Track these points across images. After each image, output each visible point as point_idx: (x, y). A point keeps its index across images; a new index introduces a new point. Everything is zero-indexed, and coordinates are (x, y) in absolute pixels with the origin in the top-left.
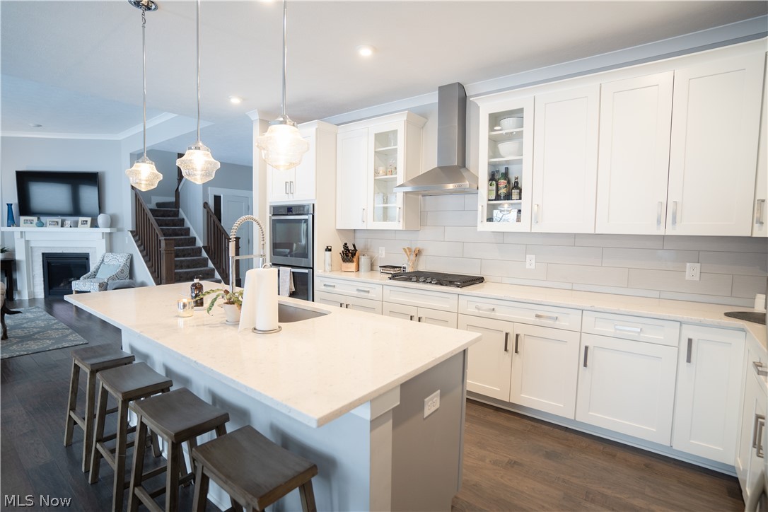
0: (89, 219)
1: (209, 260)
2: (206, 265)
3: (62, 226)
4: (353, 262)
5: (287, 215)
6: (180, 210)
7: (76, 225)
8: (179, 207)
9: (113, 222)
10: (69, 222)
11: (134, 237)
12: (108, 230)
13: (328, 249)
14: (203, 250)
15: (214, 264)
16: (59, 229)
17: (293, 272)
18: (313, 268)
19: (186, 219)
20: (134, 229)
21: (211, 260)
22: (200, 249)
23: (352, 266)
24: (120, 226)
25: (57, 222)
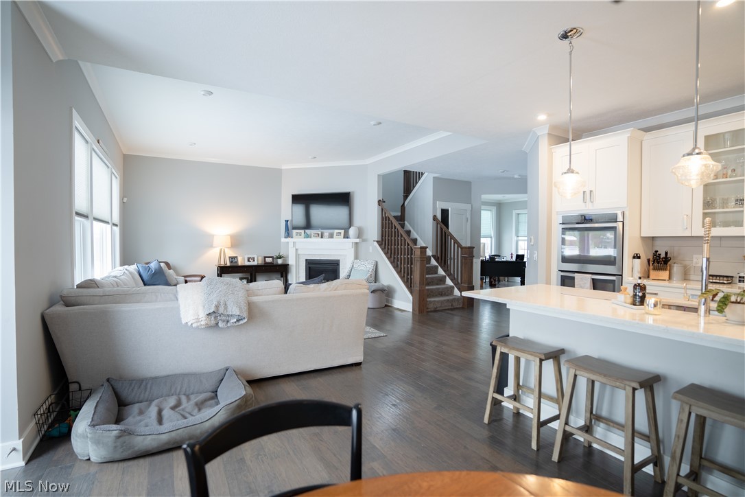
0: (342, 231)
1: (439, 267)
2: (436, 272)
3: (322, 237)
4: (666, 270)
5: (583, 223)
6: (406, 222)
7: (331, 236)
8: (404, 221)
9: (360, 234)
10: (327, 234)
11: (380, 245)
12: (357, 240)
13: (637, 257)
14: (432, 258)
15: (445, 271)
16: (319, 240)
17: (593, 279)
18: (622, 275)
19: (412, 230)
20: (380, 240)
21: (441, 267)
22: (429, 257)
23: (665, 274)
24: (364, 237)
25: (318, 234)
